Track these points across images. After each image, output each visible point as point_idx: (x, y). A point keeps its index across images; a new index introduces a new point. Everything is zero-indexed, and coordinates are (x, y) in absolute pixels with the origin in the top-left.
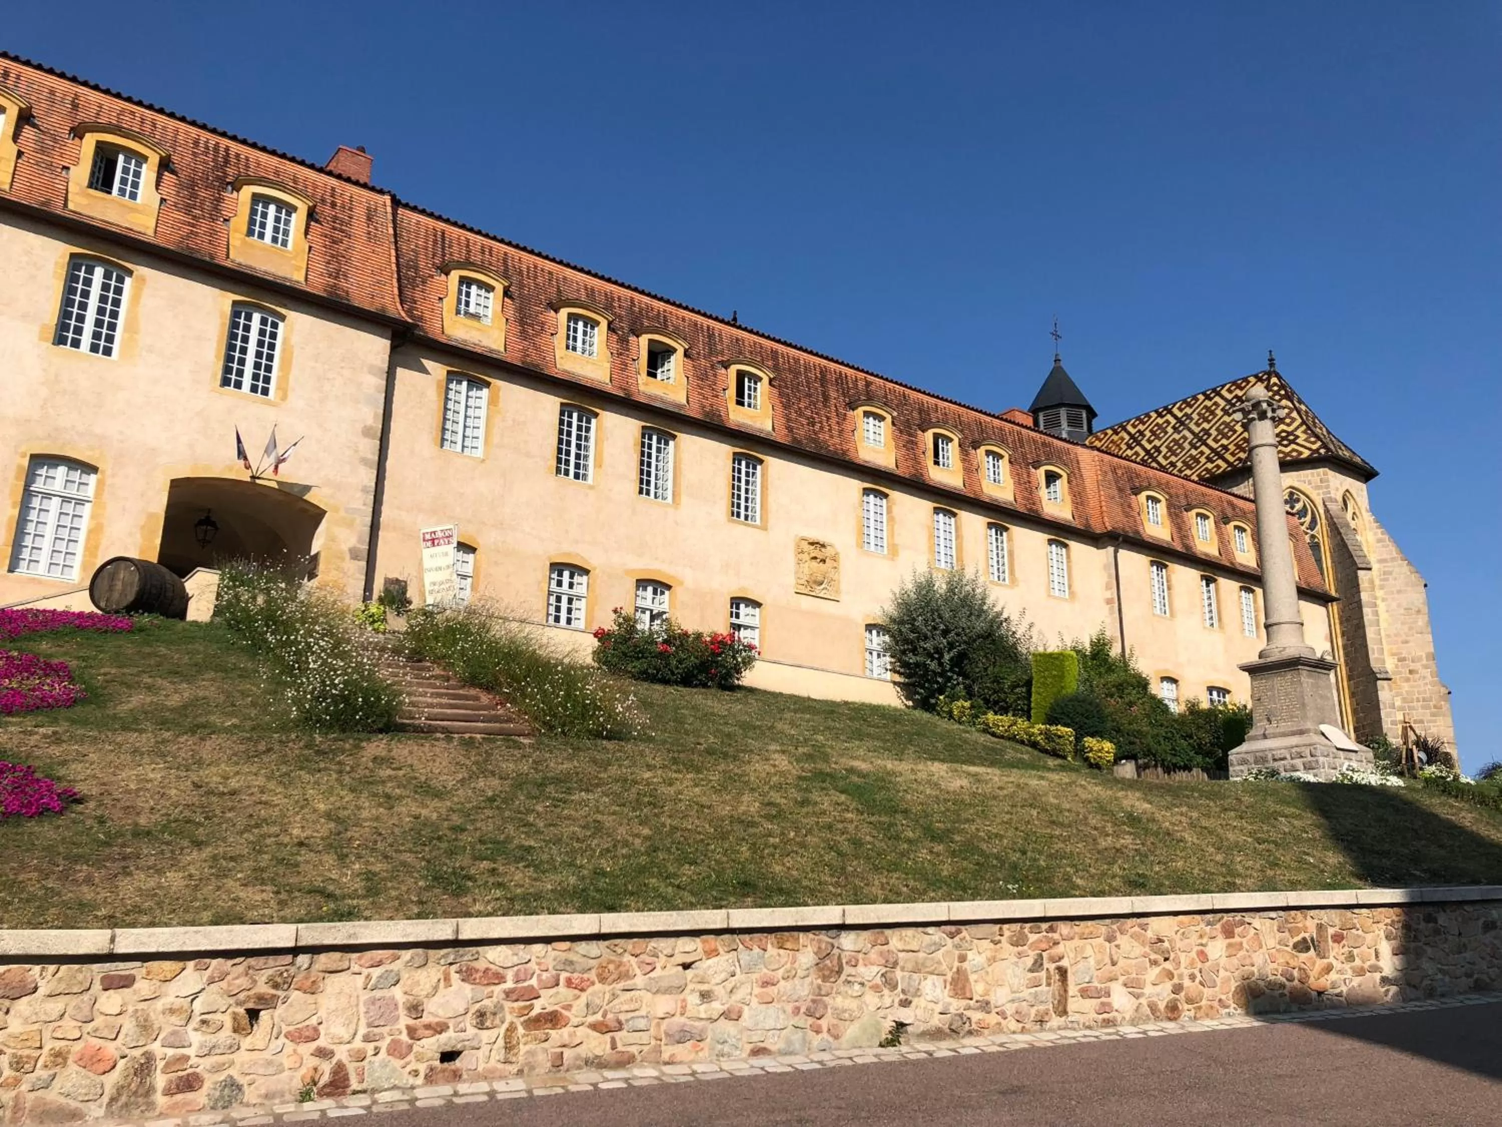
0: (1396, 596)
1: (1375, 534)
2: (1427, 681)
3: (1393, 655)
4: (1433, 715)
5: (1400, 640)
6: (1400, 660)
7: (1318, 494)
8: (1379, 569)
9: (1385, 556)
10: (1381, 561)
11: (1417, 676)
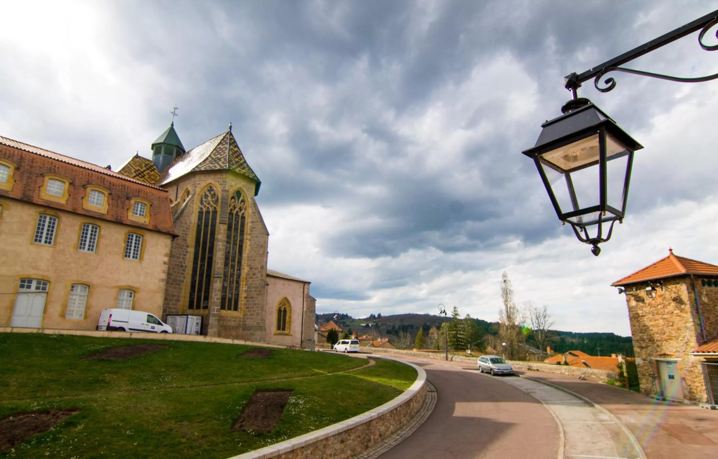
0: (255, 239)
1: (253, 210)
2: (258, 279)
3: (248, 266)
4: (257, 295)
5: (252, 259)
6: (251, 268)
7: (221, 188)
8: (251, 226)
9: (255, 220)
10: (252, 222)
11: (255, 276)
